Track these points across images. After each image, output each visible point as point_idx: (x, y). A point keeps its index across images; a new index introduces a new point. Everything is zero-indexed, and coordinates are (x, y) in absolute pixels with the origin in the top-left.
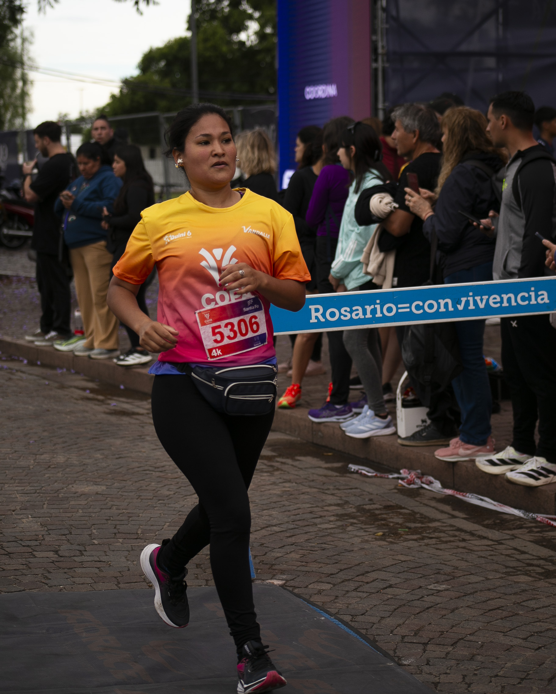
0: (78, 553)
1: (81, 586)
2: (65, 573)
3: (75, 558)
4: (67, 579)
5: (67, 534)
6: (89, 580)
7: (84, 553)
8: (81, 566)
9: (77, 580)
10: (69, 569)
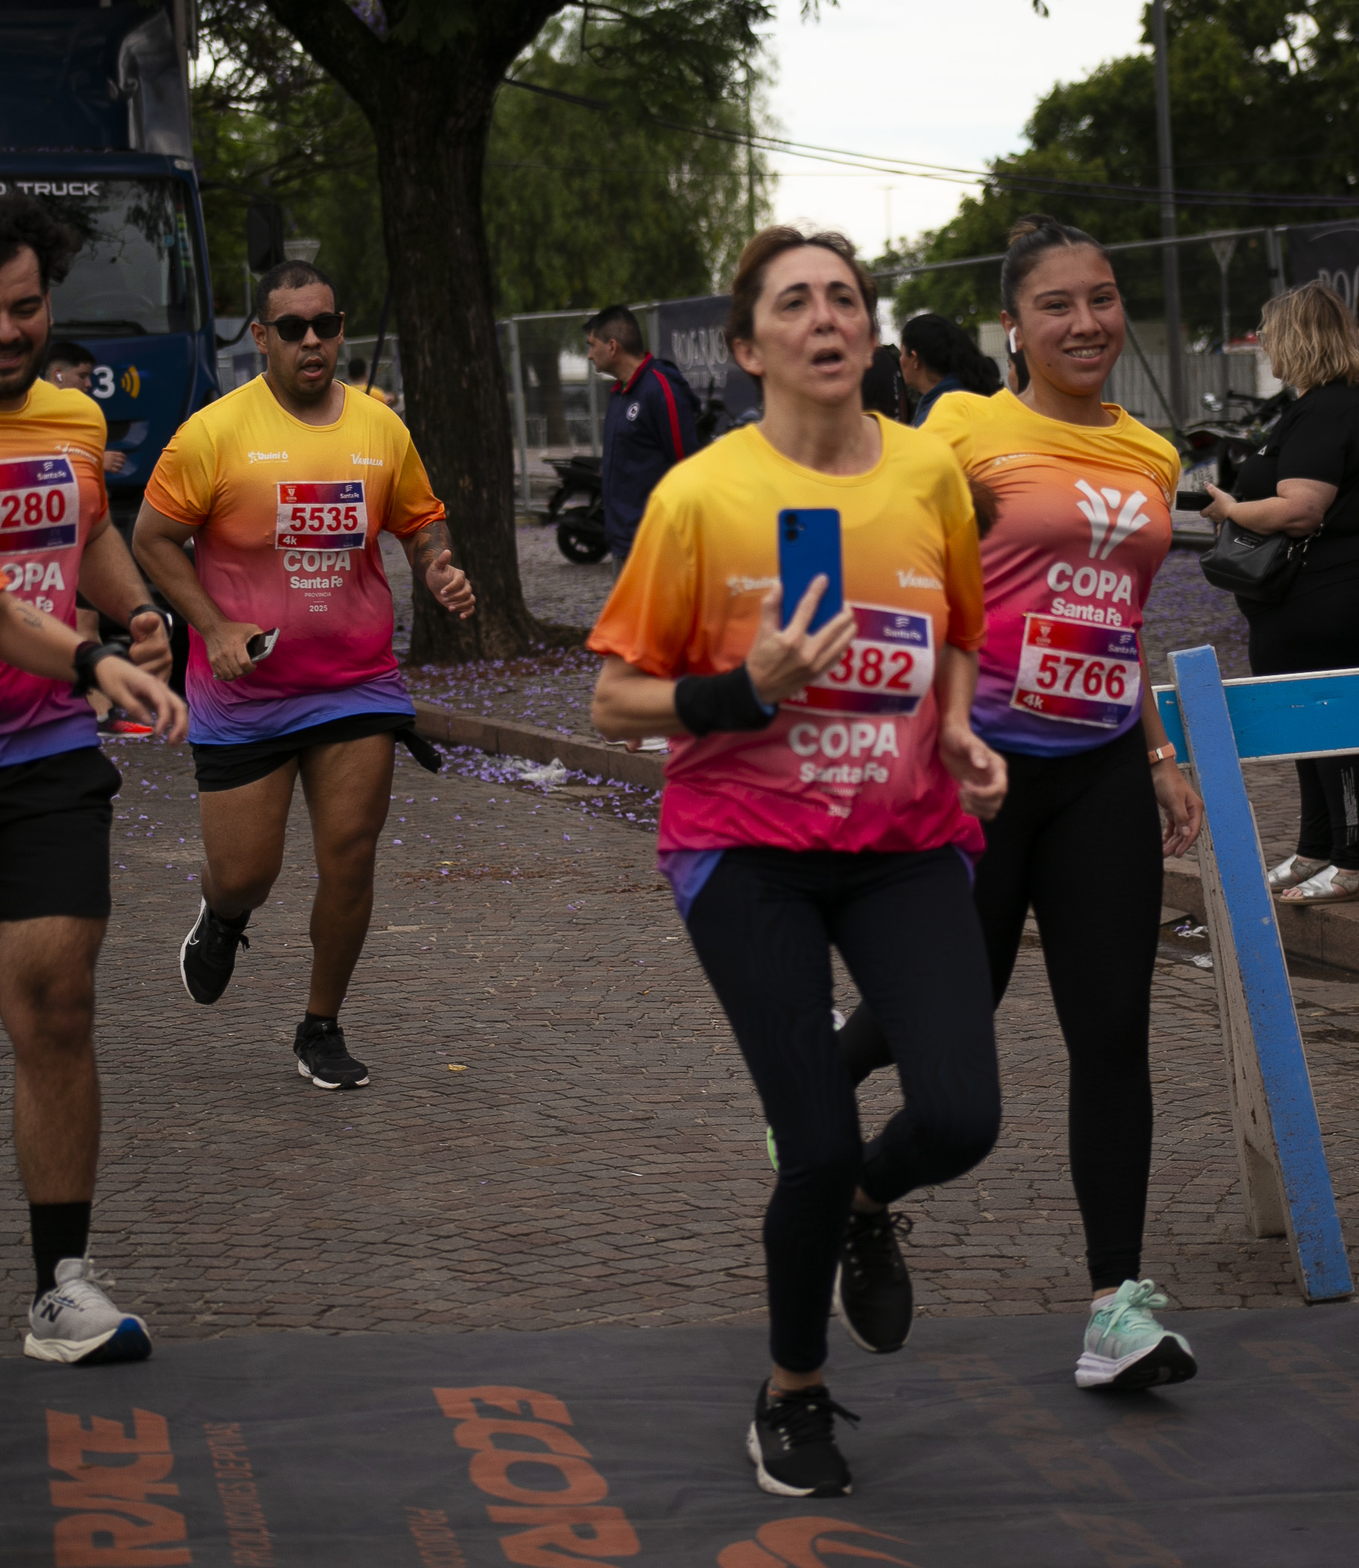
0: (951, 1239)
1: (965, 1307)
2: (927, 1279)
3: (947, 1250)
4: (932, 1291)
5: (923, 1201)
6: (980, 1295)
7: (966, 1239)
8: (961, 1266)
9: (955, 1294)
10: (935, 1271)
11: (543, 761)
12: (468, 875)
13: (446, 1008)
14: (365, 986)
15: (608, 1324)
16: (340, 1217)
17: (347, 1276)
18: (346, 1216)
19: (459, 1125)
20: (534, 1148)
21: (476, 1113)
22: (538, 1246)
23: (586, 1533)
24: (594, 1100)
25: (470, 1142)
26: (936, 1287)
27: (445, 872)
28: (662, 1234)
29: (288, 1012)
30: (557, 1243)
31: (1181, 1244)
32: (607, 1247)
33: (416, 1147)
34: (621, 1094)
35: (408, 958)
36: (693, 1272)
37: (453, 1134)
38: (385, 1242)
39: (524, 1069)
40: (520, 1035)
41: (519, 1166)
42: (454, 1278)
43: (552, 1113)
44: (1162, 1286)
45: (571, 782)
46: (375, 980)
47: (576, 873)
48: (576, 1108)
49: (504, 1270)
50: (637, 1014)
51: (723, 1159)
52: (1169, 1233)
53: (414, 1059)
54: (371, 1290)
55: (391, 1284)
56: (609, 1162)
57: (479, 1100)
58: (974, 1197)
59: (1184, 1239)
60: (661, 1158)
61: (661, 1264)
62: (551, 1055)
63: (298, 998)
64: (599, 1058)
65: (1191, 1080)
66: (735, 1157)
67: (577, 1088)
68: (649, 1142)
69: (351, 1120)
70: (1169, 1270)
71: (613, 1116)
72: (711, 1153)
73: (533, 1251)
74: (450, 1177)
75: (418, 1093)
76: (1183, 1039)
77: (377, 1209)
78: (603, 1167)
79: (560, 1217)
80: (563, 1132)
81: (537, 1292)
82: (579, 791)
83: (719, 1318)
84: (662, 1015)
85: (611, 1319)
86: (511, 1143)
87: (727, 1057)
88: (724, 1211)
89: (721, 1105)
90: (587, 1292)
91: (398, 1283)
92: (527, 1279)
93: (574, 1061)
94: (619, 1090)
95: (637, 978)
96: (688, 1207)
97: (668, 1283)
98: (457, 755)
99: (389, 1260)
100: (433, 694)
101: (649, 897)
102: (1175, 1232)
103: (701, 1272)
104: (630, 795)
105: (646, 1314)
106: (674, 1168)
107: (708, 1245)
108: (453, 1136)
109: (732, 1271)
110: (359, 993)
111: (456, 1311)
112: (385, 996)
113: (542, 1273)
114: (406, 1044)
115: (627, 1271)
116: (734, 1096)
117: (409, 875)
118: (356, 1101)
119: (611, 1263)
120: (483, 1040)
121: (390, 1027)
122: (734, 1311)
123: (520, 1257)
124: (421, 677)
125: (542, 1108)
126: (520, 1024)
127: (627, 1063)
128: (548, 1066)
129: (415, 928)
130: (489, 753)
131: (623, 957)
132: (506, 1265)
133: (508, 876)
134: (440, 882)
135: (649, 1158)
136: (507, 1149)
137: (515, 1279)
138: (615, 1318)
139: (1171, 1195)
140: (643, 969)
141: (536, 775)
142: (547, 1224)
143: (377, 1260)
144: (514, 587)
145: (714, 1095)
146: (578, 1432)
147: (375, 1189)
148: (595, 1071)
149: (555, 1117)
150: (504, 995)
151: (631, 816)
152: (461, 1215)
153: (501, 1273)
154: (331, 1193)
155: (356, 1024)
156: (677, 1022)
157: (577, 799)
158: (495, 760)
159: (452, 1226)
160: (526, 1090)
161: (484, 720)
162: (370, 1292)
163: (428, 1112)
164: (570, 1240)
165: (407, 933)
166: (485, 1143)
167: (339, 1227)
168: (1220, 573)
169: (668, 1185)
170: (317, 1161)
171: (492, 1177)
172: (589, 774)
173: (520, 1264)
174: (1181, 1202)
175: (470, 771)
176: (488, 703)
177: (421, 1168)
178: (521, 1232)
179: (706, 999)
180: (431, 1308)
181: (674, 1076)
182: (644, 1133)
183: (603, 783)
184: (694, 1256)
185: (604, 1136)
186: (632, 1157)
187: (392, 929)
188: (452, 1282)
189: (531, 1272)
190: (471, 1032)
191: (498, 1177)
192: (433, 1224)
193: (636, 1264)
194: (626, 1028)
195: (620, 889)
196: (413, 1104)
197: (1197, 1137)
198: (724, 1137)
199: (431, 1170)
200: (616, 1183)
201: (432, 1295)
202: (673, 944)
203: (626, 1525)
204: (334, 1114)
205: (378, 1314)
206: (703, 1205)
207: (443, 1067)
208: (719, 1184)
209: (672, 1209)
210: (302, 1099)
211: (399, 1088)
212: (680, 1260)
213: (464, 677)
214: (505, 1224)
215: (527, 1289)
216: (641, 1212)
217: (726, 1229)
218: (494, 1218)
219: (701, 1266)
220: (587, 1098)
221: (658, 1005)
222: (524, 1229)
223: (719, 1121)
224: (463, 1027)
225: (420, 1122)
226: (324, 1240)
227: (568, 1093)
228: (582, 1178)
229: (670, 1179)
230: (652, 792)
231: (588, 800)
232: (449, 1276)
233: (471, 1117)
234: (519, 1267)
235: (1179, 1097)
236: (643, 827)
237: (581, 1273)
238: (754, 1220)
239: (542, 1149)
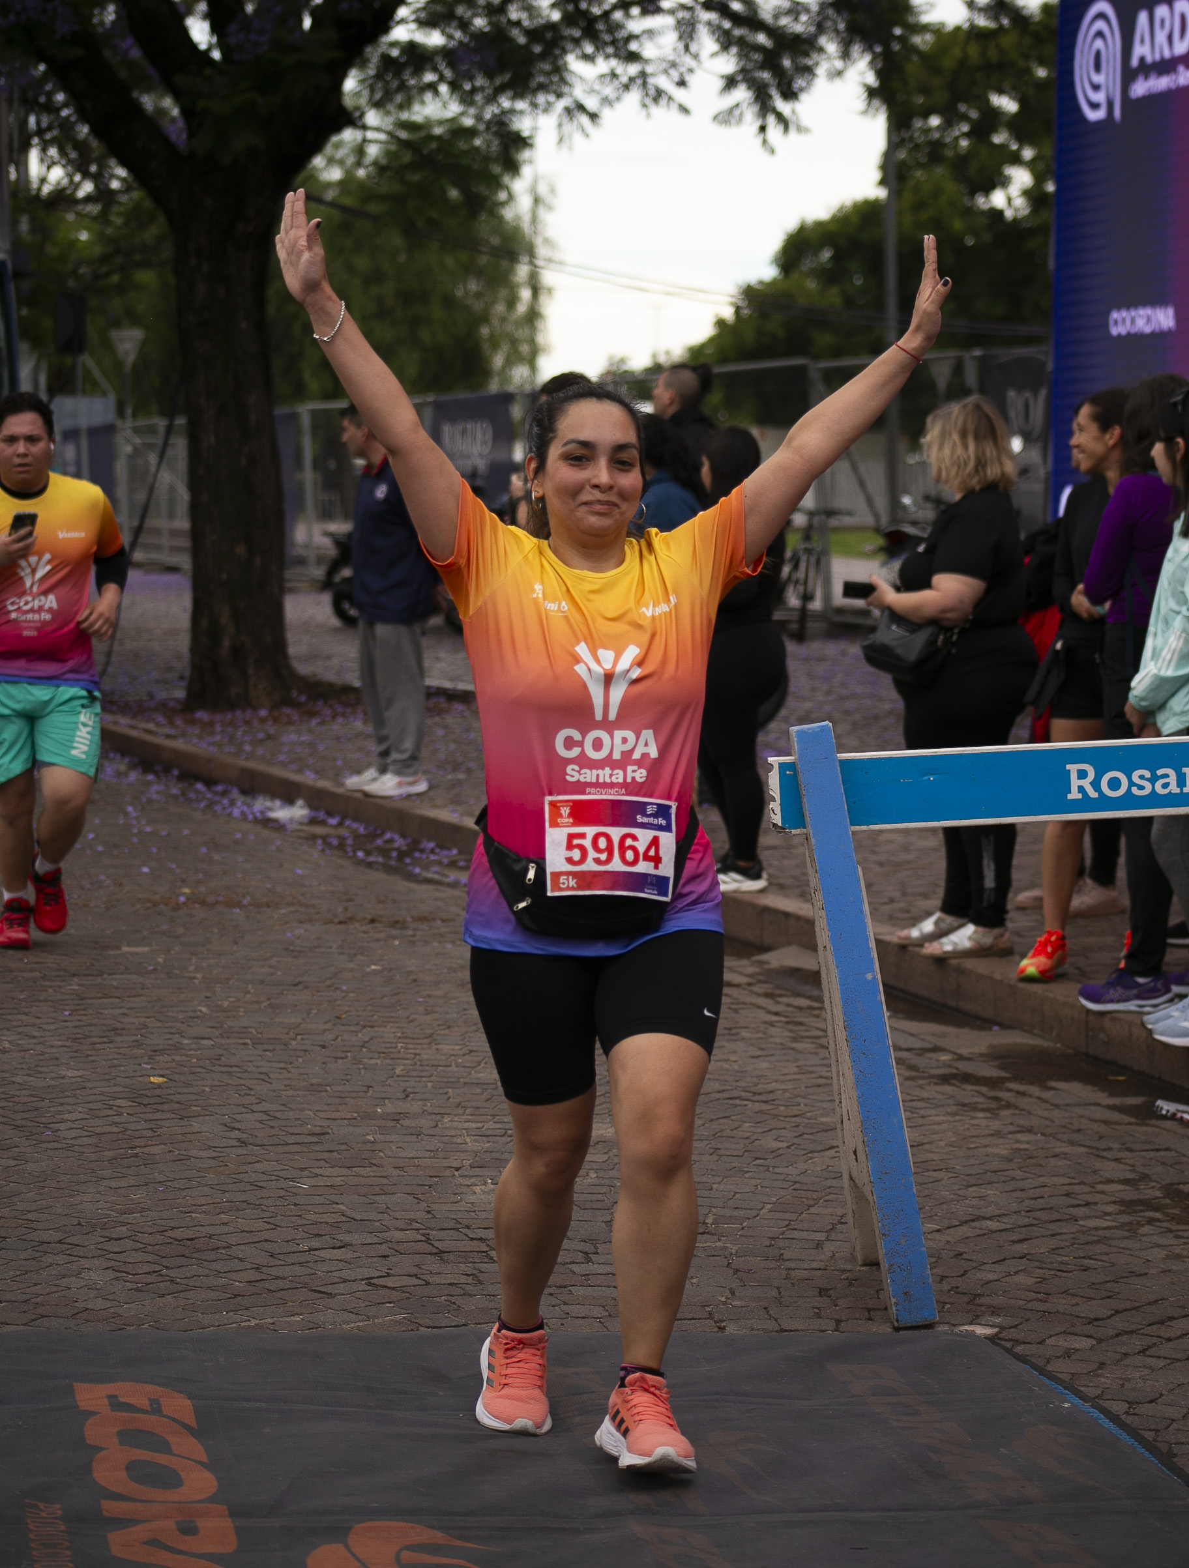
1: (581, 1322)
3: (575, 1268)
4: (553, 1306)
6: (598, 1311)
7: (594, 1258)
8: (585, 1283)
9: (574, 1309)
10: (560, 1287)
11: (289, 801)
12: (203, 903)
13: (159, 1024)
14: (89, 1001)
15: (249, 1327)
16: (23, 1217)
17: (18, 1273)
18: (29, 1216)
19: (150, 1133)
20: (214, 1158)
21: (167, 1123)
22: (198, 1251)
23: (189, 1530)
24: (278, 1115)
25: (156, 1150)
26: (558, 1302)
27: (182, 899)
28: (315, 1243)
29: (15, 1023)
30: (218, 1248)
31: (789, 1269)
32: (263, 1253)
33: (106, 1153)
34: (303, 1110)
35: (134, 977)
36: (337, 1280)
37: (143, 1142)
38: (60, 1242)
39: (218, 1084)
40: (221, 1052)
41: (198, 1174)
42: (116, 1278)
43: (237, 1125)
44: (765, 1308)
45: (313, 821)
46: (100, 995)
47: (300, 904)
48: (260, 1122)
49: (164, 1272)
50: (331, 1036)
51: (385, 1174)
52: (780, 1258)
53: (120, 1071)
54: (39, 1287)
55: (56, 1283)
56: (281, 1174)
57: (172, 1111)
58: (608, 1218)
59: (792, 1265)
60: (329, 1171)
61: (309, 1271)
62: (246, 1071)
63: (26, 1010)
64: (289, 1076)
65: (823, 1115)
66: (397, 1172)
67: (264, 1103)
68: (320, 1156)
69: (51, 1126)
70: (774, 1293)
71: (292, 1130)
72: (375, 1168)
73: (194, 1255)
74: (132, 1182)
75: (118, 1102)
76: (821, 1077)
77: (59, 1211)
78: (273, 1177)
79: (225, 1224)
80: (244, 1143)
81: (190, 1294)
82: (319, 830)
83: (352, 1325)
84: (354, 1038)
85: (253, 1322)
86: (194, 1153)
87: (406, 1079)
88: (377, 1224)
89: (392, 1124)
90: (236, 1296)
91: (65, 1282)
92: (184, 1281)
93: (265, 1078)
94: (301, 1106)
95: (338, 1002)
96: (344, 1219)
97: (312, 1290)
98: (216, 793)
99: (60, 1259)
100: (200, 737)
101: (363, 928)
102: (786, 1257)
103: (345, 1281)
104: (364, 836)
105: (287, 1319)
106: (338, 1181)
107: (355, 1255)
108: (142, 1144)
109: (372, 1281)
110: (82, 1007)
111: (112, 1310)
112: (106, 1012)
113: (199, 1276)
114: (116, 1056)
115: (277, 1278)
116: (405, 1115)
117: (149, 901)
118: (60, 1108)
119: (264, 1270)
120: (186, 1056)
121: (105, 1040)
122: (368, 1318)
123: (180, 1261)
124: (192, 722)
125: (229, 1120)
126: (223, 1041)
127: (314, 1081)
128: (242, 1082)
129: (146, 949)
130: (244, 792)
131: (328, 983)
132: (167, 1268)
133: (239, 905)
134: (177, 907)
135: (318, 1171)
136: (189, 1157)
137: (172, 1281)
138: (257, 1322)
139: (787, 1223)
140: (344, 994)
141: (282, 813)
142: (211, 1230)
143: (49, 1259)
144: (280, 646)
145: (388, 1114)
146: (200, 1432)
147: (61, 1191)
148: (283, 1088)
149: (239, 1130)
150: (214, 1015)
151: (360, 854)
152: (135, 1218)
153: (161, 1275)
154: (20, 1194)
155: (74, 1036)
156: (366, 1045)
157: (314, 837)
158: (248, 799)
159: (124, 1228)
160: (217, 1103)
161: (242, 763)
162: (35, 1289)
163: (123, 1120)
164: (230, 1246)
165: (137, 953)
166: (170, 1151)
167: (21, 1226)
168: (878, 657)
169: (330, 1197)
170: (12, 1162)
171: (170, 1183)
172: (330, 814)
173: (179, 1267)
174: (795, 1229)
175: (224, 808)
176: (248, 748)
177: (107, 1173)
178: (186, 1237)
179: (396, 1025)
180: (89, 1307)
181: (354, 1095)
182: (317, 1148)
183: (340, 824)
184: (341, 1265)
185: (280, 1149)
186: (302, 1169)
187: (125, 949)
188: (113, 1282)
189: (188, 1275)
190: (177, 1047)
191: (175, 1184)
192: (107, 1226)
193: (287, 1271)
194: (319, 1048)
195: (336, 920)
196: (111, 1112)
197: (819, 1169)
198: (390, 1154)
199: (116, 1175)
200: (283, 1193)
201: (93, 1293)
202: (376, 972)
203: (228, 1523)
204: (38, 1120)
205: (40, 1310)
206: (358, 1217)
207: (145, 1079)
208: (377, 1198)
209: (329, 1220)
210: (11, 1104)
211: (102, 1098)
212: (328, 1269)
213: (232, 723)
214: (173, 1228)
215: (182, 1291)
216: (299, 1221)
217: (376, 1240)
218: (163, 1223)
219: (345, 1275)
220: (271, 1113)
221: (353, 1028)
222: (190, 1234)
223: (388, 1138)
224: (170, 1042)
225: (114, 1129)
226: (5, 1238)
227: (255, 1108)
228: (252, 1188)
229: (332, 1191)
230: (383, 833)
231: (324, 838)
232: (113, 1276)
233: (161, 1127)
234: (180, 1270)
235: (809, 1131)
236: (370, 865)
237: (234, 1278)
238: (402, 1233)
239: (221, 1159)
